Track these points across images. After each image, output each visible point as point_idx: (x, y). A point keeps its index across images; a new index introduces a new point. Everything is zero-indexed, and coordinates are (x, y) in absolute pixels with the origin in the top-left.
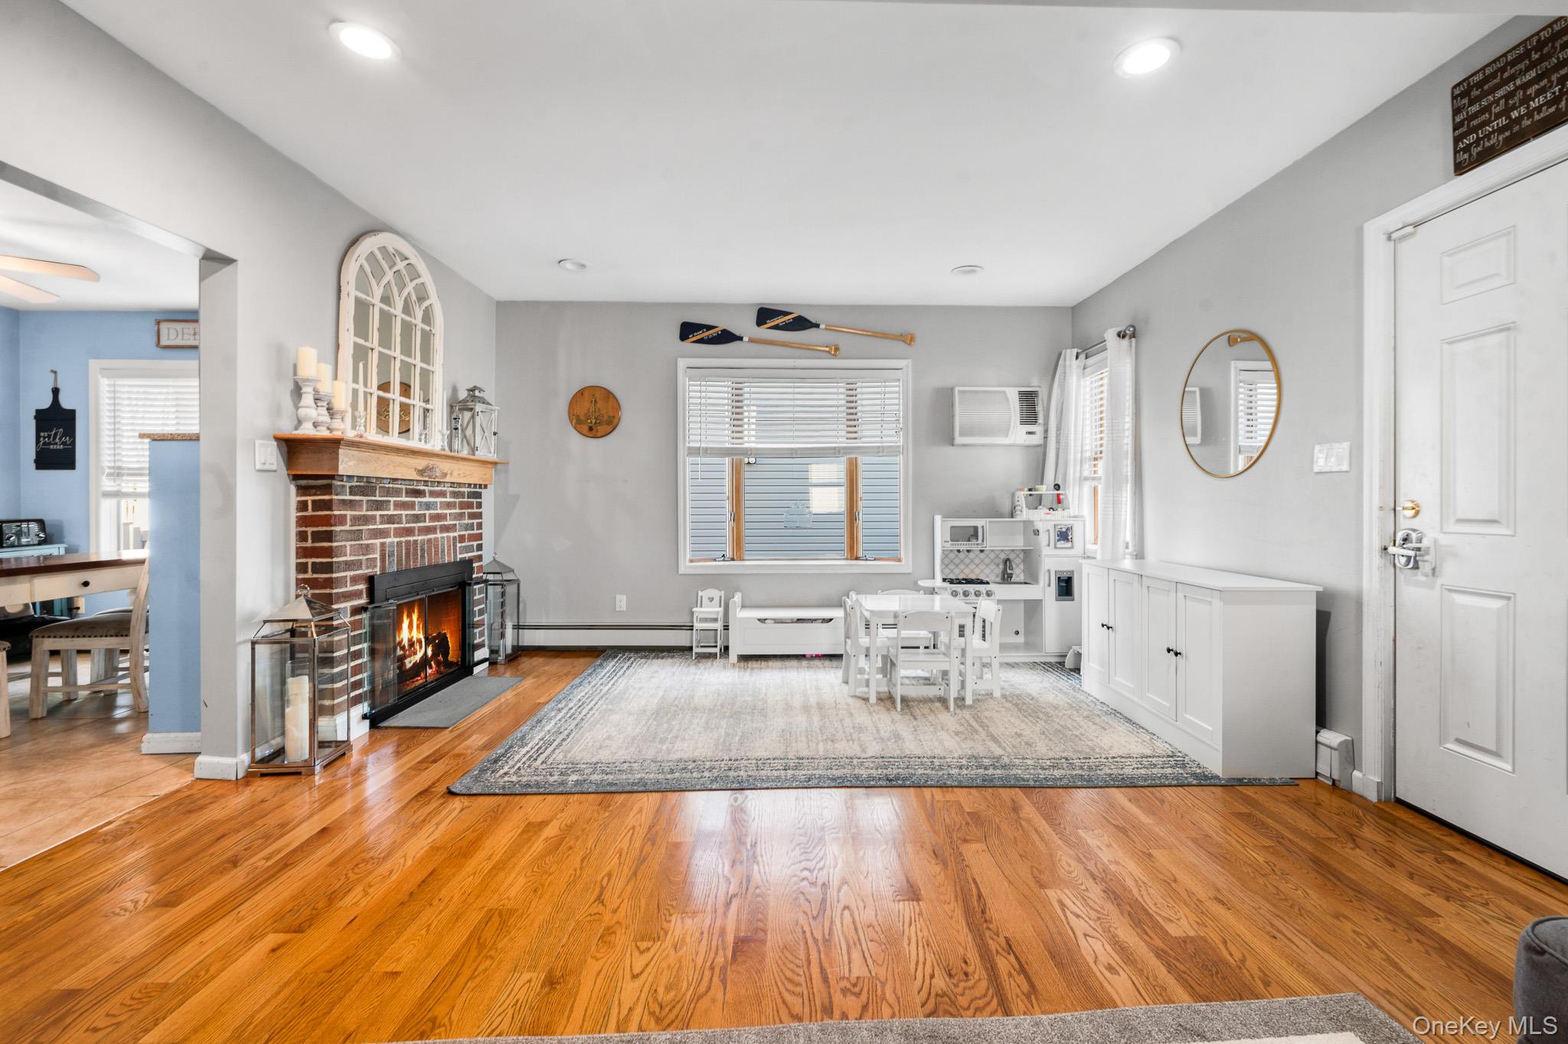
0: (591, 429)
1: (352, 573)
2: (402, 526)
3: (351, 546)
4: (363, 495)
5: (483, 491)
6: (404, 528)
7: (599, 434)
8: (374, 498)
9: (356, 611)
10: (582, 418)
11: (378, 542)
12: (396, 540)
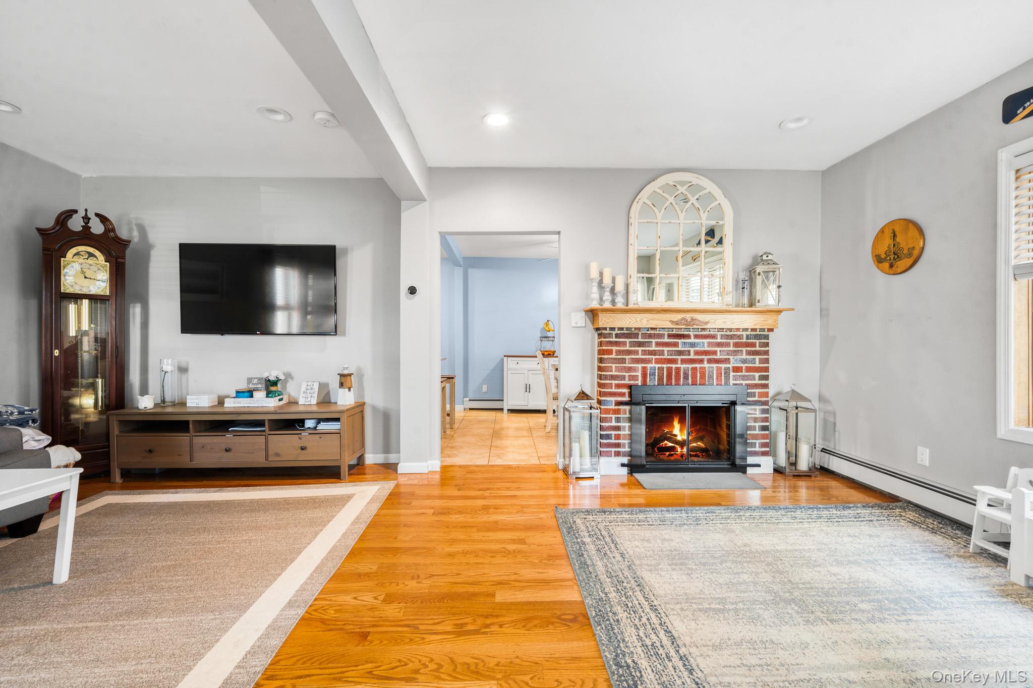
0: (891, 266)
1: (617, 382)
2: (664, 357)
3: (616, 367)
4: (627, 338)
5: (770, 334)
6: (665, 359)
7: (899, 270)
8: (636, 340)
9: (619, 403)
10: (883, 256)
11: (640, 366)
12: (657, 366)
